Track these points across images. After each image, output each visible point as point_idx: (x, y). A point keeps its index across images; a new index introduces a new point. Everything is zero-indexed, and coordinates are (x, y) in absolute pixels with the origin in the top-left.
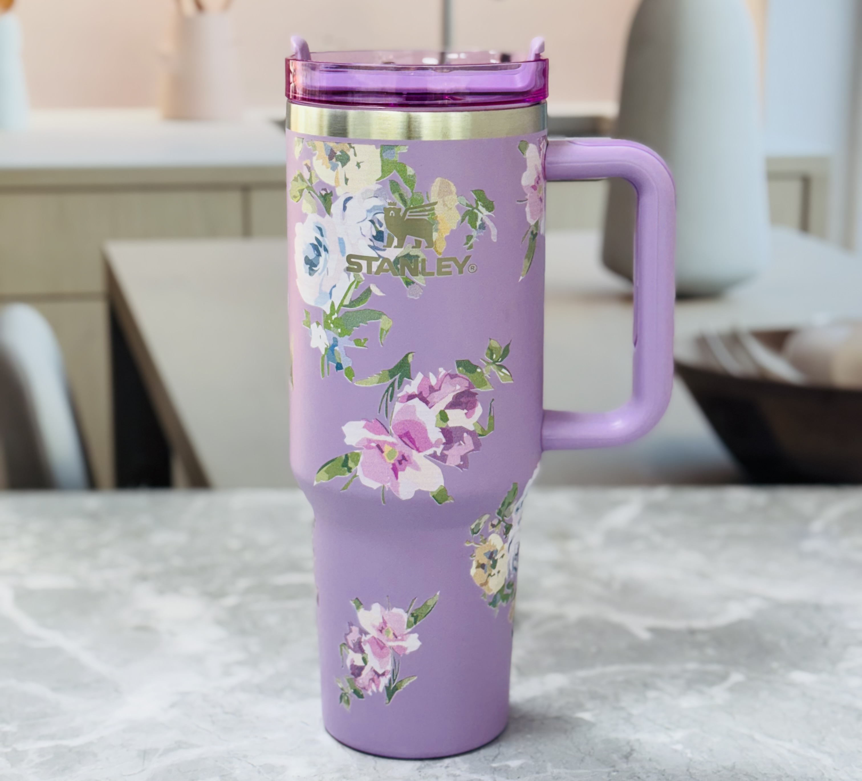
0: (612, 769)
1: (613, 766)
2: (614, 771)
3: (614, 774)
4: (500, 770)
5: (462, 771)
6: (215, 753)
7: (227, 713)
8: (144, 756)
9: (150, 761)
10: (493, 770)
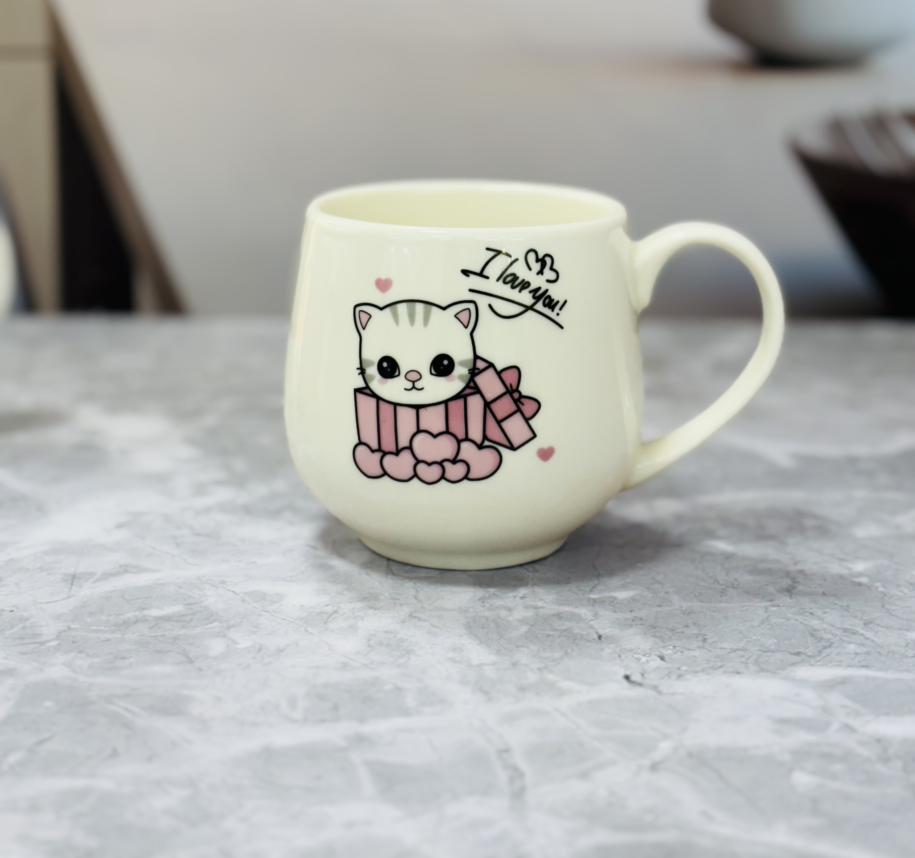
0: (769, 603)
1: (770, 601)
2: (773, 606)
3: (775, 608)
4: (603, 601)
5: (545, 602)
6: (178, 578)
7: (198, 535)
8: (72, 581)
9: (81, 587)
10: (592, 602)
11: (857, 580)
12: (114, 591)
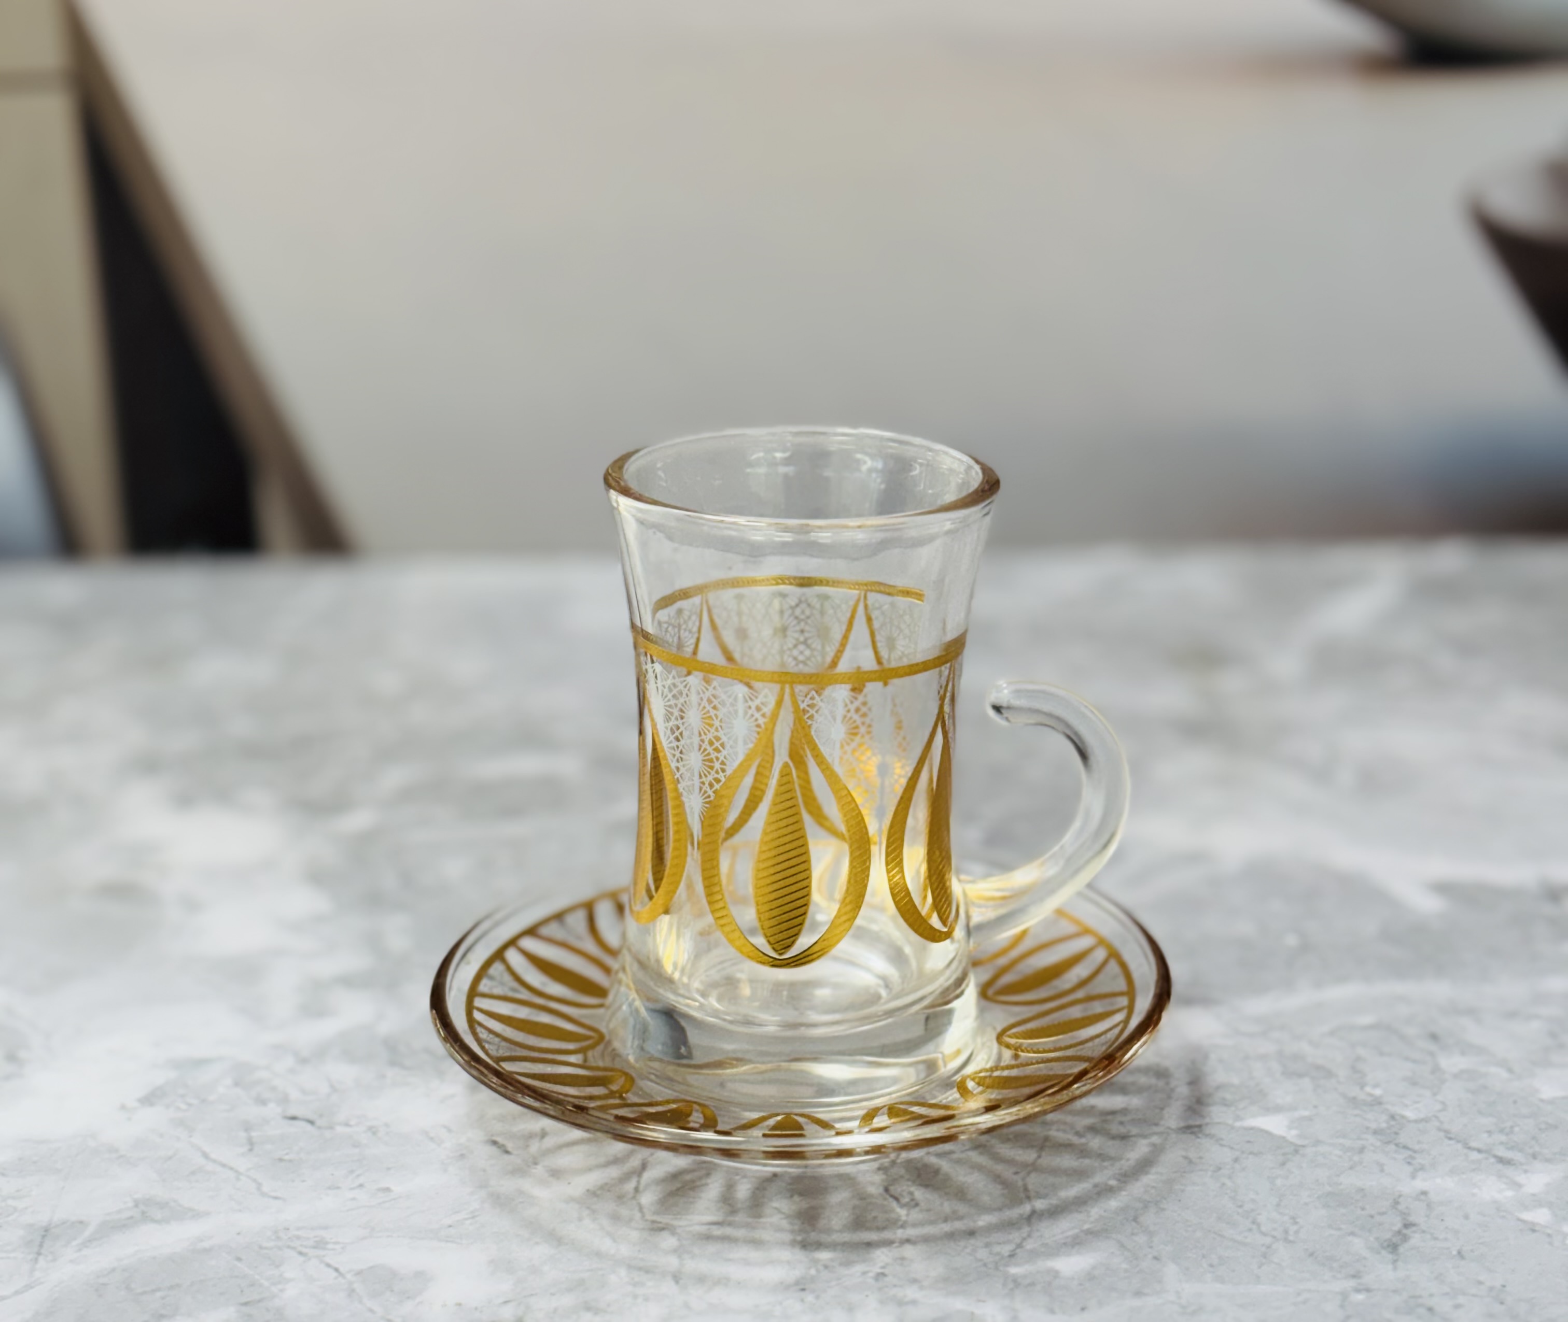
0: (1352, 1283)
1: (1354, 1276)
2: (1358, 1291)
3: (1360, 1297)
4: (1032, 1284)
5: (922, 1288)
6: (238, 1234)
7: (294, 1118)
8: (41, 1245)
9: (54, 1260)
10: (1011, 1285)
11: (1527, 1216)
12: (114, 1270)
